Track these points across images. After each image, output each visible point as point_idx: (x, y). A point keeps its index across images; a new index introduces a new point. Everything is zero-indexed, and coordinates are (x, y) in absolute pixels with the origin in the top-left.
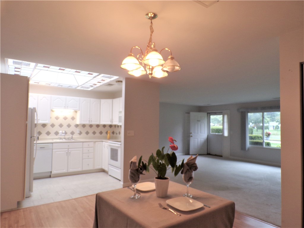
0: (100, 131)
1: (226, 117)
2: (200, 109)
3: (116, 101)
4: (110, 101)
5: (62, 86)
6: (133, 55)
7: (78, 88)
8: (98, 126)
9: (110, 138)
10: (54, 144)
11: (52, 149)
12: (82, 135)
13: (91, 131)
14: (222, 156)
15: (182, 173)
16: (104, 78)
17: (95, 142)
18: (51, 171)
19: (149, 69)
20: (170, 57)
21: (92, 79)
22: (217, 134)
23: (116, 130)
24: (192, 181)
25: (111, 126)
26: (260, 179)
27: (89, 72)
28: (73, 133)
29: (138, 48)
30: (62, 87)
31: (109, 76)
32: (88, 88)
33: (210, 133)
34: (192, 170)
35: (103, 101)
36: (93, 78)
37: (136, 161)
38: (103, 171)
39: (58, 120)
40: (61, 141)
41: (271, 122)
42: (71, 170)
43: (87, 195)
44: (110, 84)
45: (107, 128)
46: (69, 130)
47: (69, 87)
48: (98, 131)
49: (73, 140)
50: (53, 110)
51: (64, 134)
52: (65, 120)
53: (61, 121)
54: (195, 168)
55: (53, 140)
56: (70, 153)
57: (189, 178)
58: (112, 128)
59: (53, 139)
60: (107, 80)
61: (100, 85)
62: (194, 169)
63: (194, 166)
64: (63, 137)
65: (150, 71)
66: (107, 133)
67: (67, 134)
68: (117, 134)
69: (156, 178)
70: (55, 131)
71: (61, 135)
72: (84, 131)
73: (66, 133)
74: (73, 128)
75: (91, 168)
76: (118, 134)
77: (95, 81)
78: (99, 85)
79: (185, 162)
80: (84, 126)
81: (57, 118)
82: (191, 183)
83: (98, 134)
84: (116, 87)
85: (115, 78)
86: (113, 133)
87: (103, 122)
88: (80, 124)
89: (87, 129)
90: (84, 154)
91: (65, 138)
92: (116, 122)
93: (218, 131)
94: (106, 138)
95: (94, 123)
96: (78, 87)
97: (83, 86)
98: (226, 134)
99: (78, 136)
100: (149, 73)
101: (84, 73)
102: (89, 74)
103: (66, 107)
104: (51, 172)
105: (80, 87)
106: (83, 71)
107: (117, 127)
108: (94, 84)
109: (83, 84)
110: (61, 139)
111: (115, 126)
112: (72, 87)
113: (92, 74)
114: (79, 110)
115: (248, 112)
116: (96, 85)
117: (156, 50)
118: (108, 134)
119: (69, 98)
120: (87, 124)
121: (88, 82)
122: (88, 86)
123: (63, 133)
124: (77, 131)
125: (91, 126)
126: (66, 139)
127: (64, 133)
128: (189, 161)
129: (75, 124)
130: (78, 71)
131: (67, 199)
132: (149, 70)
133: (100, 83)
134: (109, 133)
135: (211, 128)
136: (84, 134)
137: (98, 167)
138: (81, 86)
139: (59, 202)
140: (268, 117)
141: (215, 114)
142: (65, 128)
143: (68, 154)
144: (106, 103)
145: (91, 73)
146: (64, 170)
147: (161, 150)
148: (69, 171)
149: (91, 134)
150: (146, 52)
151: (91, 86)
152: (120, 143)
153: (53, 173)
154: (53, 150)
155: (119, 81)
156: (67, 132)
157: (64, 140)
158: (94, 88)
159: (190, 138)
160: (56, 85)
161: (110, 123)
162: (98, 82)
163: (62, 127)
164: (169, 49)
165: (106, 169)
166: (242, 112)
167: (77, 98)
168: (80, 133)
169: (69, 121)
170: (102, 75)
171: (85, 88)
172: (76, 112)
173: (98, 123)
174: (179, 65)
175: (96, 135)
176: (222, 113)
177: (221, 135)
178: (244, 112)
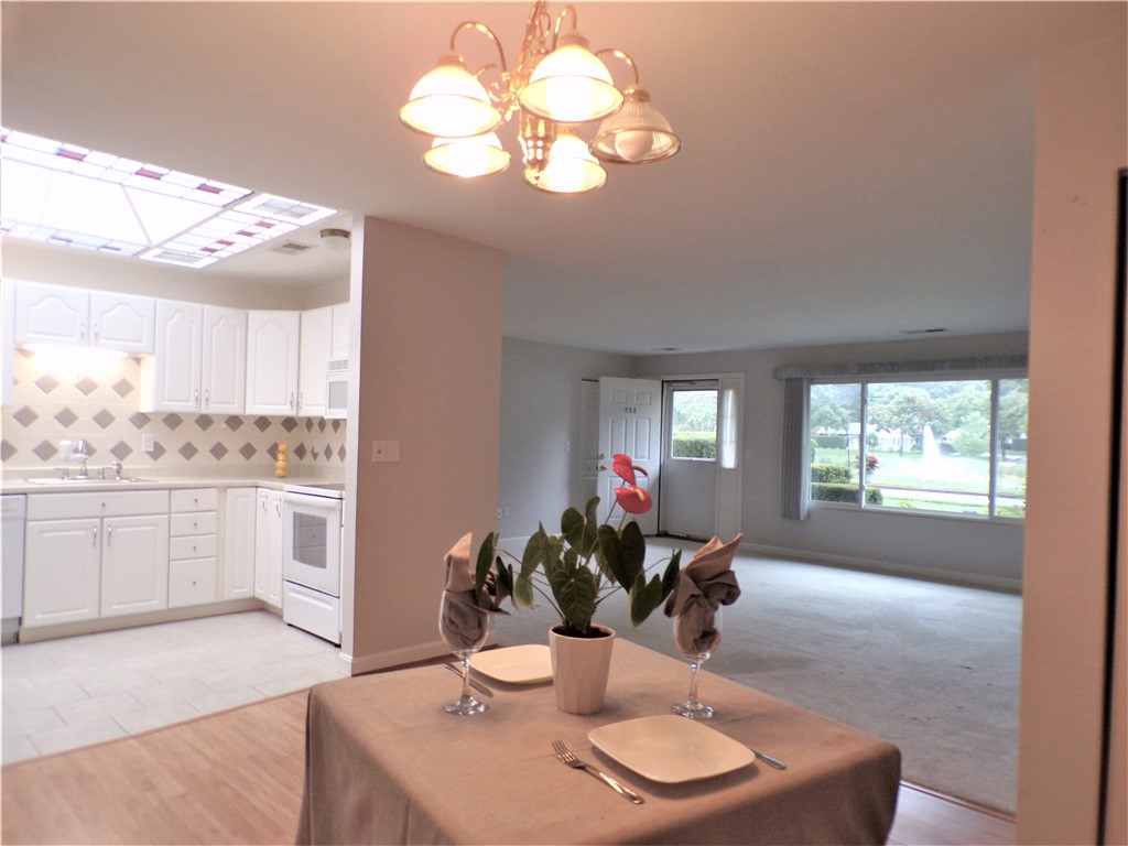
0: (242, 444)
1: (730, 396)
2: (635, 366)
3: (316, 318)
4: (288, 318)
5: (69, 241)
6: (461, 60)
7: (148, 257)
8: (234, 422)
9: (289, 474)
10: (31, 496)
11: (26, 520)
12: (162, 459)
13: (204, 442)
15: (668, 612)
16: (267, 214)
17: (226, 487)
18: (19, 615)
19: (535, 137)
20: (632, 91)
21: (217, 215)
22: (694, 459)
23: (315, 441)
24: (714, 645)
25: (289, 423)
26: (864, 624)
27: (203, 181)
28: (121, 451)
29: (484, 35)
30: (71, 244)
31: (296, 202)
32: (192, 258)
33: (669, 457)
34: (714, 599)
35: (257, 317)
36: (220, 209)
37: (466, 554)
38: (259, 607)
39: (51, 394)
40: (67, 483)
41: (853, 421)
42: (114, 609)
43: (197, 715)
44: (292, 246)
45: (275, 433)
46: (105, 439)
47: (102, 250)
48: (233, 442)
49: (121, 479)
50: (26, 347)
51: (79, 455)
52: (86, 393)
53: (66, 396)
54: (731, 592)
55: (26, 481)
56: (110, 534)
57: (698, 636)
58: (295, 430)
59: (26, 475)
60: (284, 227)
61: (247, 247)
62: (723, 595)
63: (724, 584)
64: (79, 467)
65: (536, 147)
66: (273, 451)
67: (94, 456)
68: (315, 455)
69: (557, 630)
70: (37, 443)
71: (67, 460)
72: (173, 441)
73: (89, 450)
74: (121, 430)
75: (204, 596)
76: (322, 456)
77: (227, 227)
78: (243, 244)
79: (684, 564)
80: (173, 420)
81: (47, 385)
82: (708, 655)
83: (234, 457)
84: (320, 257)
85: (321, 213)
86: (300, 451)
87: (256, 408)
88: (155, 414)
89: (189, 432)
90: (172, 539)
91: (85, 473)
92: (315, 406)
93: (698, 448)
94: (270, 473)
95: (220, 407)
96: (147, 249)
97: (169, 245)
98: (729, 460)
99: (149, 463)
100: (531, 158)
101: (181, 182)
102: (203, 188)
103: (90, 336)
104: (20, 620)
105: (158, 251)
106: (174, 173)
107: (316, 427)
108: (222, 242)
109: (171, 239)
110: (66, 474)
111: (309, 422)
112: (118, 249)
113: (216, 191)
114: (153, 353)
115: (813, 381)
116: (230, 248)
117: (581, 42)
118: (281, 457)
119: (102, 297)
120: (189, 415)
121: (196, 230)
122: (193, 249)
123: (76, 451)
124: (142, 441)
125: (205, 421)
126: (90, 474)
127: (82, 452)
128: (701, 560)
129: (132, 412)
130: (150, 167)
131: (101, 740)
132: (531, 143)
133: (250, 234)
134: (283, 453)
135: (674, 438)
136: (172, 457)
137: (237, 591)
138: (160, 245)
139: (65, 754)
140: (845, 406)
141: (691, 385)
142: (85, 430)
143: (101, 539)
144: (269, 325)
145: (212, 183)
146: (85, 610)
147: (582, 512)
148: (105, 614)
149: (204, 456)
150: (521, 57)
151: (206, 249)
152: (335, 493)
153: (27, 623)
154: (30, 524)
155: (334, 232)
156: (94, 444)
157: (82, 482)
158: (222, 260)
159: (596, 476)
160: (41, 237)
161: (286, 410)
162: (243, 233)
163: (72, 426)
164: (628, 56)
165: (273, 599)
166: (789, 380)
167: (143, 301)
168: (157, 452)
169: (105, 399)
170: (265, 197)
171: (181, 256)
172: (138, 361)
173: (235, 410)
174: (670, 130)
175: (226, 459)
176: (715, 383)
177: (711, 462)
178: (797, 379)
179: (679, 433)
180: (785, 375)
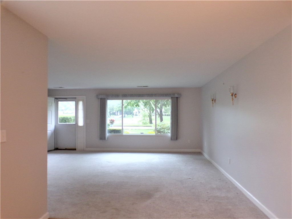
1: (81, 104)
14: (75, 149)
33: (57, 123)
98: (81, 123)
135: (59, 116)
141: (65, 99)
166: (101, 99)
176: (75, 99)
177: (74, 124)
178: (104, 98)
179: (61, 115)
180: (100, 97)
